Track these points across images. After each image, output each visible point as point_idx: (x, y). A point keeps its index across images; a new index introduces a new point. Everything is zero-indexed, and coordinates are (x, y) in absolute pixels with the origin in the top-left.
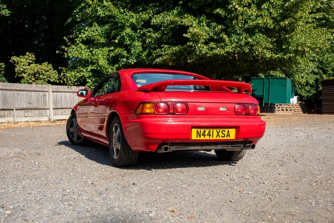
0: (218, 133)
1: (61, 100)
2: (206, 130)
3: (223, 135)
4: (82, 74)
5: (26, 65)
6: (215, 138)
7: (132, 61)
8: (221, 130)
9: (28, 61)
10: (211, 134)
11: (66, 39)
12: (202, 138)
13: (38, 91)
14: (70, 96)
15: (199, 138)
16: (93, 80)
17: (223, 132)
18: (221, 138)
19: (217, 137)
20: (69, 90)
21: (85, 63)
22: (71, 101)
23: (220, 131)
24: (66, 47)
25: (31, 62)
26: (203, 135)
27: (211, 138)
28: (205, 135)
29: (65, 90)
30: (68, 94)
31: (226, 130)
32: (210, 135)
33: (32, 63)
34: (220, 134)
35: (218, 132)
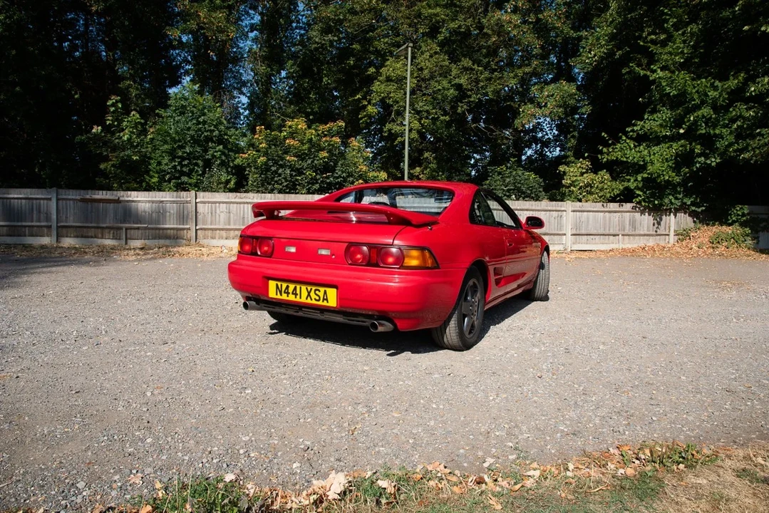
0: (309, 293)
1: (588, 221)
2: (290, 285)
3: (317, 298)
4: (626, 184)
5: (576, 176)
6: (303, 300)
7: (712, 162)
8: (314, 288)
9: (580, 170)
10: (298, 292)
11: (606, 136)
12: (284, 297)
13: (550, 211)
14: (604, 217)
15: (279, 296)
16: (648, 192)
17: (317, 292)
18: (314, 302)
19: (307, 299)
20: (603, 209)
21: (638, 168)
22: (605, 224)
23: (311, 289)
24: (605, 147)
25: (584, 171)
26: (285, 292)
27: (298, 299)
28: (288, 293)
29: (595, 209)
30: (602, 214)
31: (322, 290)
32: (296, 294)
33: (586, 172)
34: (312, 294)
35: (309, 290)
